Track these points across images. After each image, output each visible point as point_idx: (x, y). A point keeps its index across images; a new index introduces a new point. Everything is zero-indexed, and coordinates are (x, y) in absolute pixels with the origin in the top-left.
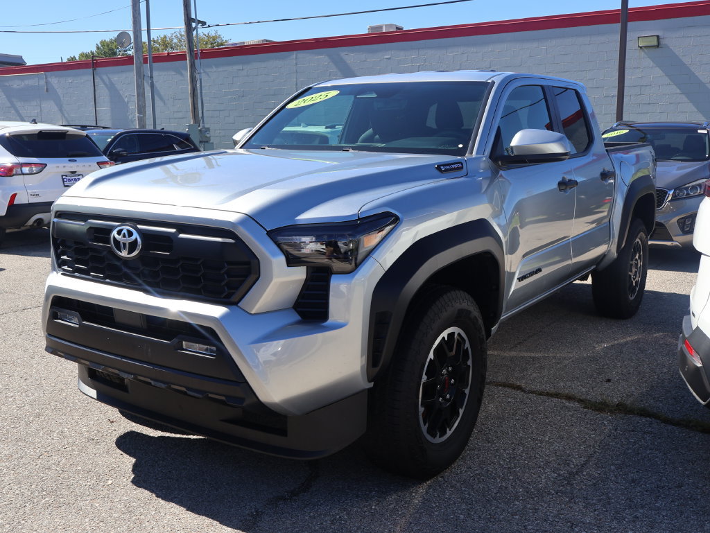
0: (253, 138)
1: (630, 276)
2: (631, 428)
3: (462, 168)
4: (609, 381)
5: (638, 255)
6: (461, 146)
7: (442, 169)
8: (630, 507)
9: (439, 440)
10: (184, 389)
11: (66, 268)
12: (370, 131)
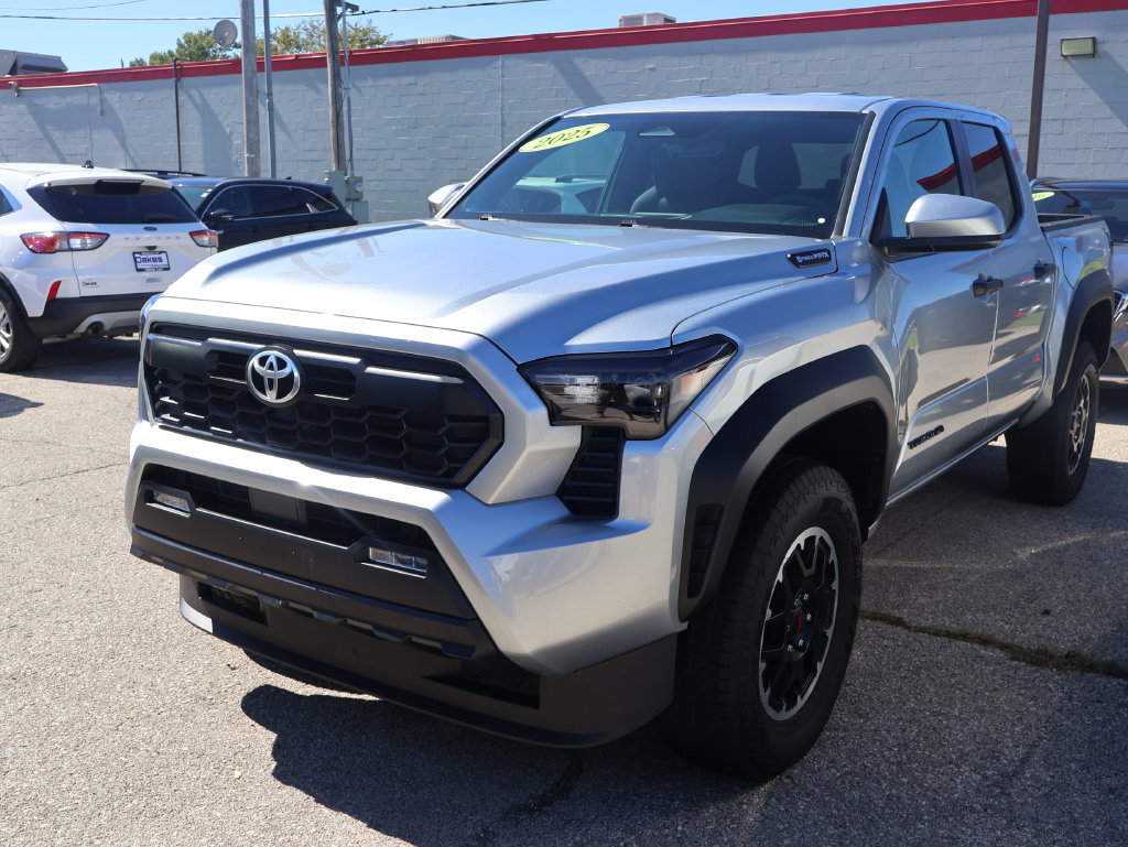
0: (466, 201)
1: (1071, 435)
2: (1095, 695)
3: (829, 259)
4: (1047, 612)
5: (1083, 401)
6: (821, 221)
7: (799, 261)
8: (1113, 839)
9: (785, 715)
10: (370, 627)
11: (167, 416)
12: (652, 190)
